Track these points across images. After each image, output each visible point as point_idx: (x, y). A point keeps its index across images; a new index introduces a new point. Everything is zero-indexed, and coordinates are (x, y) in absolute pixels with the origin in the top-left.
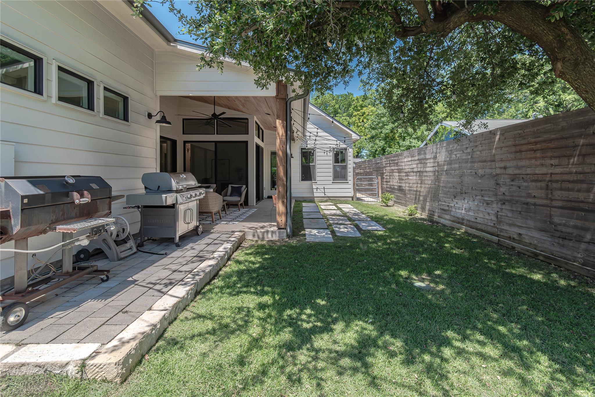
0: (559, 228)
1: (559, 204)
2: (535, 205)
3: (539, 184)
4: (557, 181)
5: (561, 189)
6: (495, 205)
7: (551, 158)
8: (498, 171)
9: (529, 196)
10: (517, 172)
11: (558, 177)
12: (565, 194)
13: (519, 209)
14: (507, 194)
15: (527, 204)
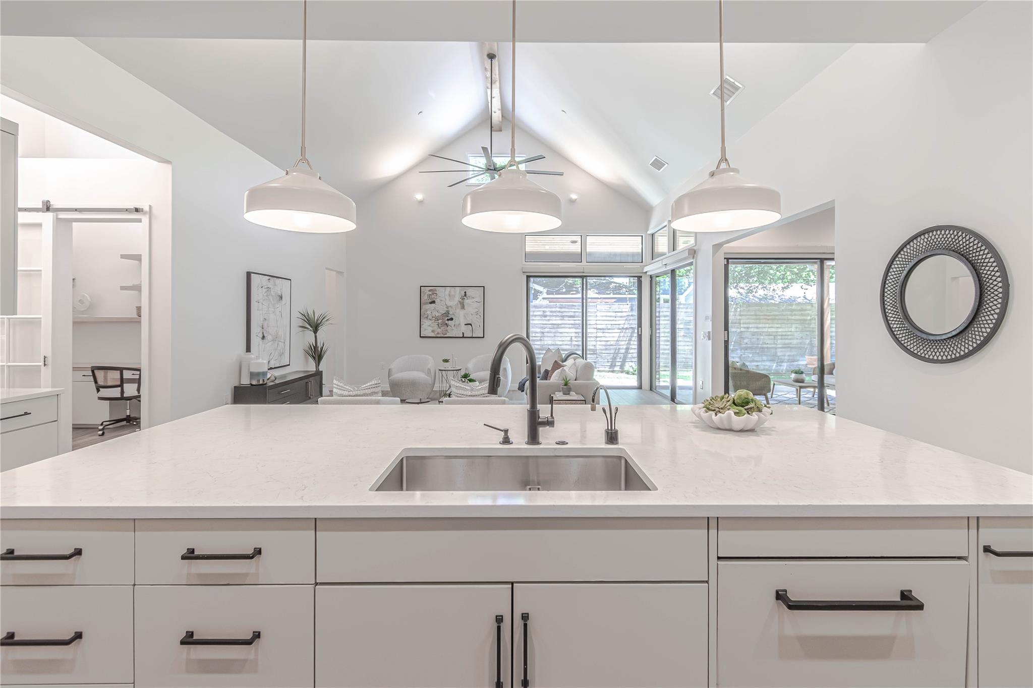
0: (780, 357)
1: (780, 346)
2: (767, 348)
3: (770, 337)
4: (780, 335)
5: (782, 339)
6: (739, 351)
7: (777, 324)
8: (742, 330)
9: (765, 343)
10: (756, 330)
11: (780, 334)
12: (783, 341)
13: (758, 351)
14: (748, 343)
15: (763, 348)
